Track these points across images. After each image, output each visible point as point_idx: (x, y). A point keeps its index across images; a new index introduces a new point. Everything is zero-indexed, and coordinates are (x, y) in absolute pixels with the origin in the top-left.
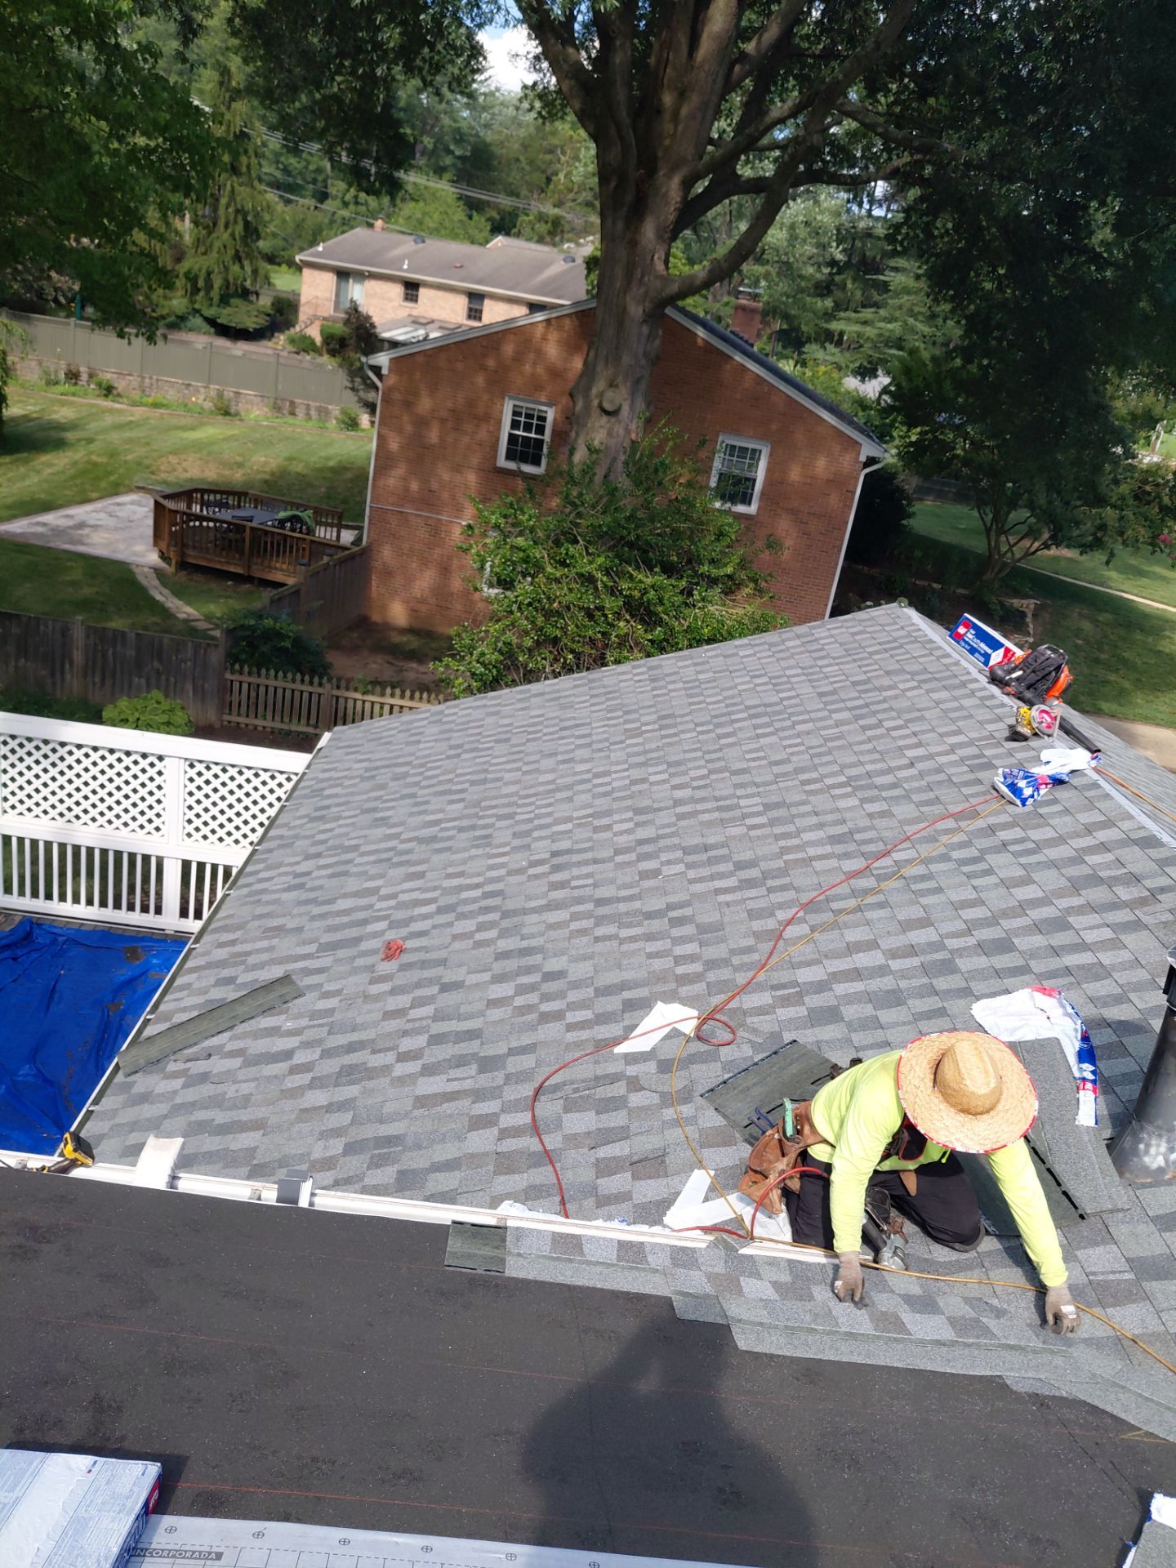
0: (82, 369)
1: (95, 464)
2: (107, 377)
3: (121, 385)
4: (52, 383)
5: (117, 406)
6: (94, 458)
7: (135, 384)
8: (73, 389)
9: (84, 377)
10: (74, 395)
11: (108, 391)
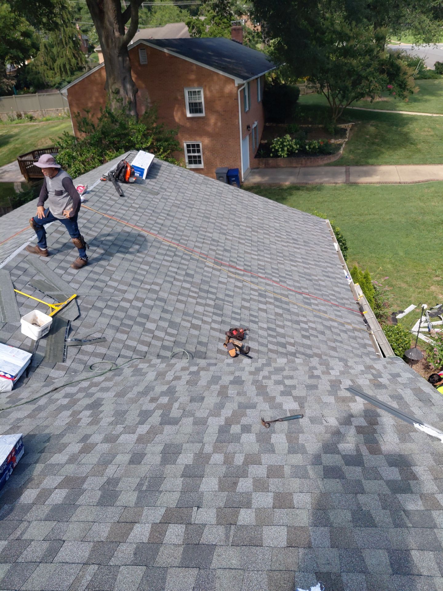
0: (22, 113)
1: (17, 148)
2: (30, 113)
3: (35, 115)
4: (12, 120)
5: (35, 123)
6: (17, 146)
7: (40, 114)
8: (20, 121)
9: (23, 115)
10: (20, 123)
11: (31, 118)
